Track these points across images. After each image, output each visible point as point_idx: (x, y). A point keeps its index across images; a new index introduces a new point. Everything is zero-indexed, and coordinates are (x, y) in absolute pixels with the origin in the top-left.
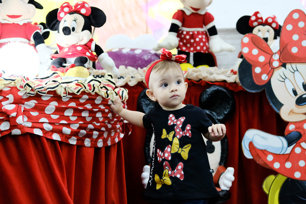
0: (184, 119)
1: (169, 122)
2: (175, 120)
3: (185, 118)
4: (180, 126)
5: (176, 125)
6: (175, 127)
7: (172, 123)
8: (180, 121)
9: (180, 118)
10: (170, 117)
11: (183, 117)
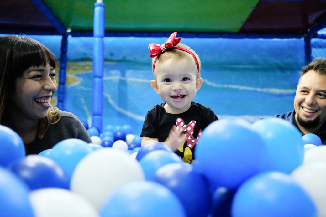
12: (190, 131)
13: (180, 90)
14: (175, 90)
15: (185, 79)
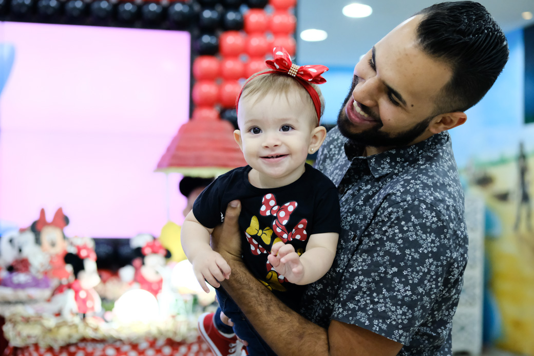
0: (294, 205)
1: (263, 208)
2: (276, 208)
3: (296, 204)
4: (285, 222)
5: (276, 218)
6: (274, 223)
7: (268, 213)
8: (286, 209)
9: (287, 204)
10: (266, 199)
11: (294, 202)
12: (283, 219)
13: (276, 146)
14: (267, 147)
15: (286, 128)
